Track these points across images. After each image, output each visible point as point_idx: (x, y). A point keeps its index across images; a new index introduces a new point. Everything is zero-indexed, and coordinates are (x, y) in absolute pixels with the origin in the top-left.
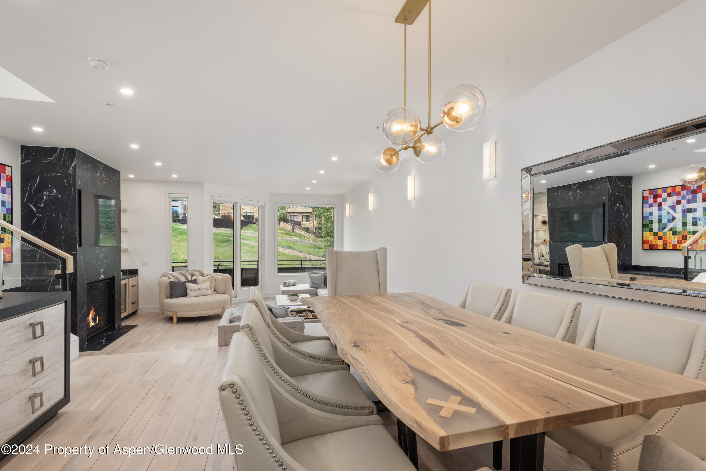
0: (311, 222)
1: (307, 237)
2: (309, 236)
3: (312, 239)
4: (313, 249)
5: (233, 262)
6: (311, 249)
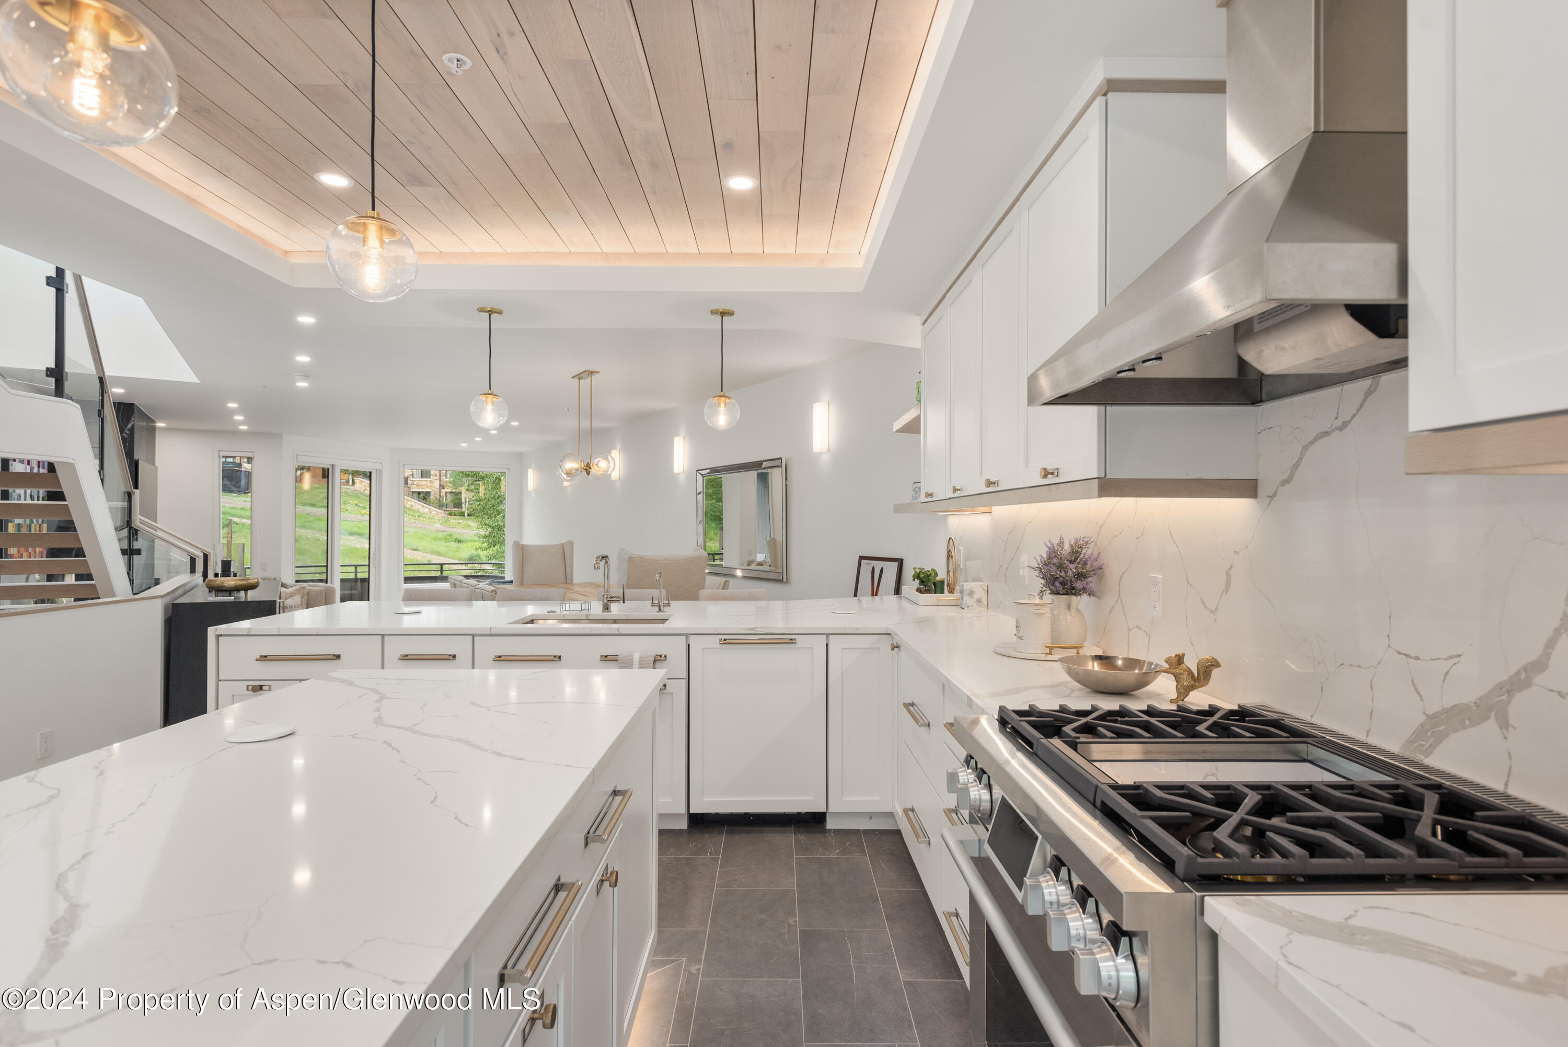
0: (436, 478)
1: (425, 516)
2: (431, 512)
3: (439, 520)
4: (443, 543)
5: (326, 568)
6: (439, 543)
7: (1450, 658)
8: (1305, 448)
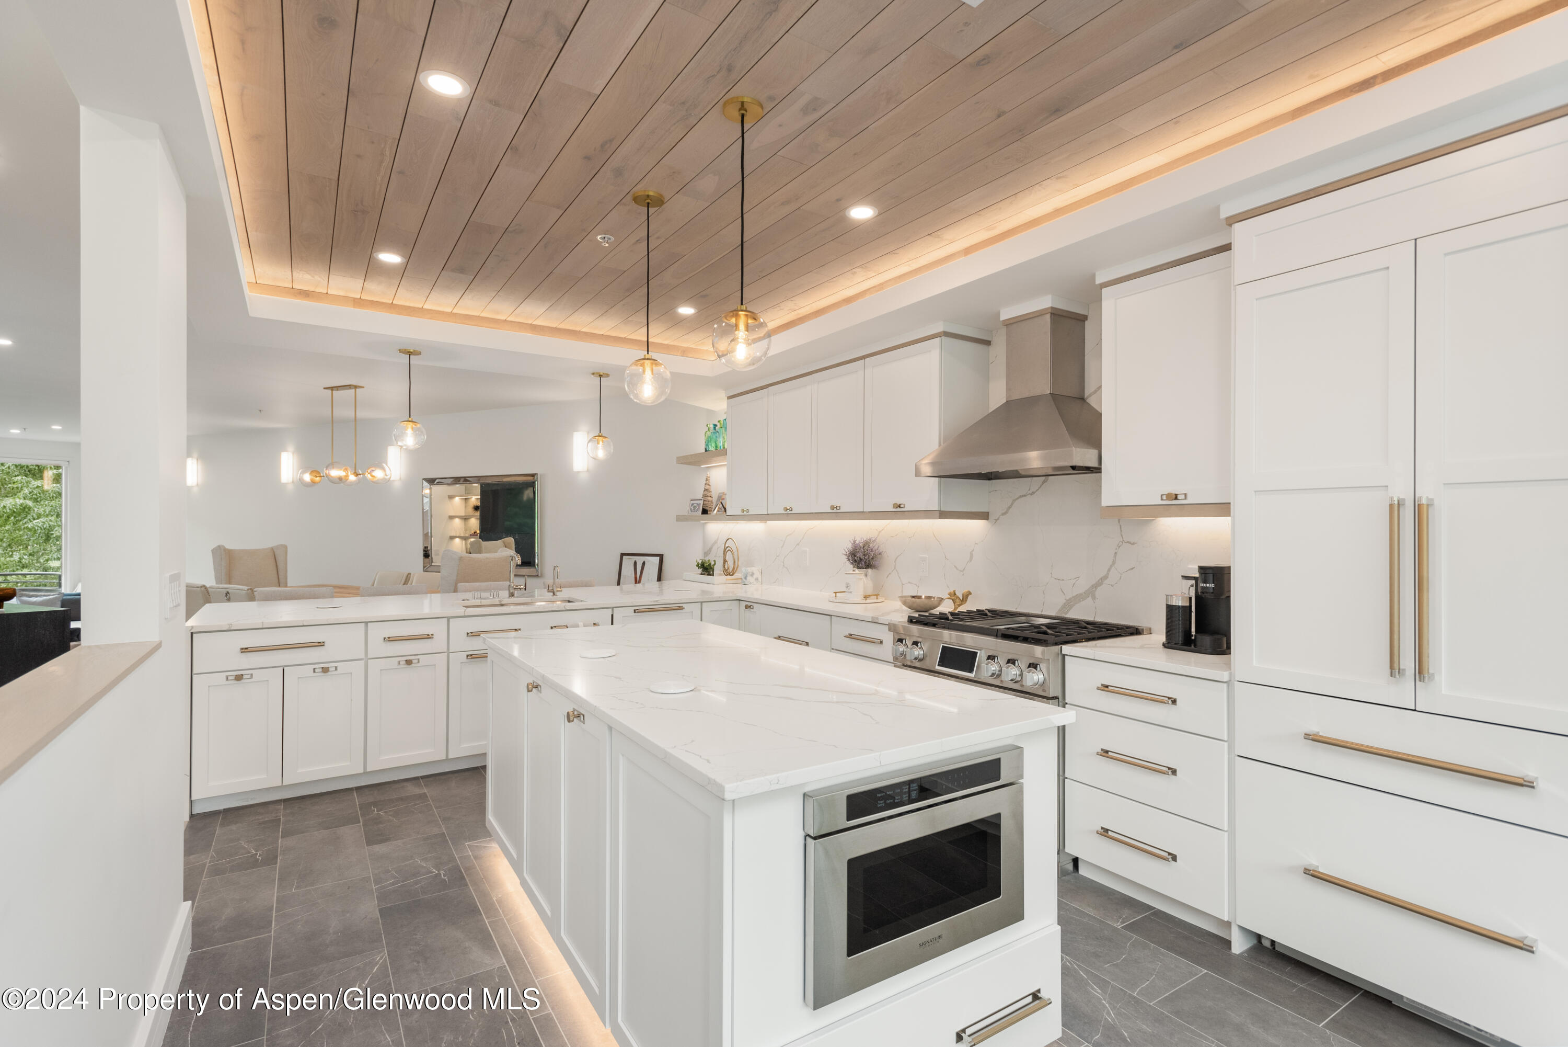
7: (1075, 578)
8: (1014, 500)
